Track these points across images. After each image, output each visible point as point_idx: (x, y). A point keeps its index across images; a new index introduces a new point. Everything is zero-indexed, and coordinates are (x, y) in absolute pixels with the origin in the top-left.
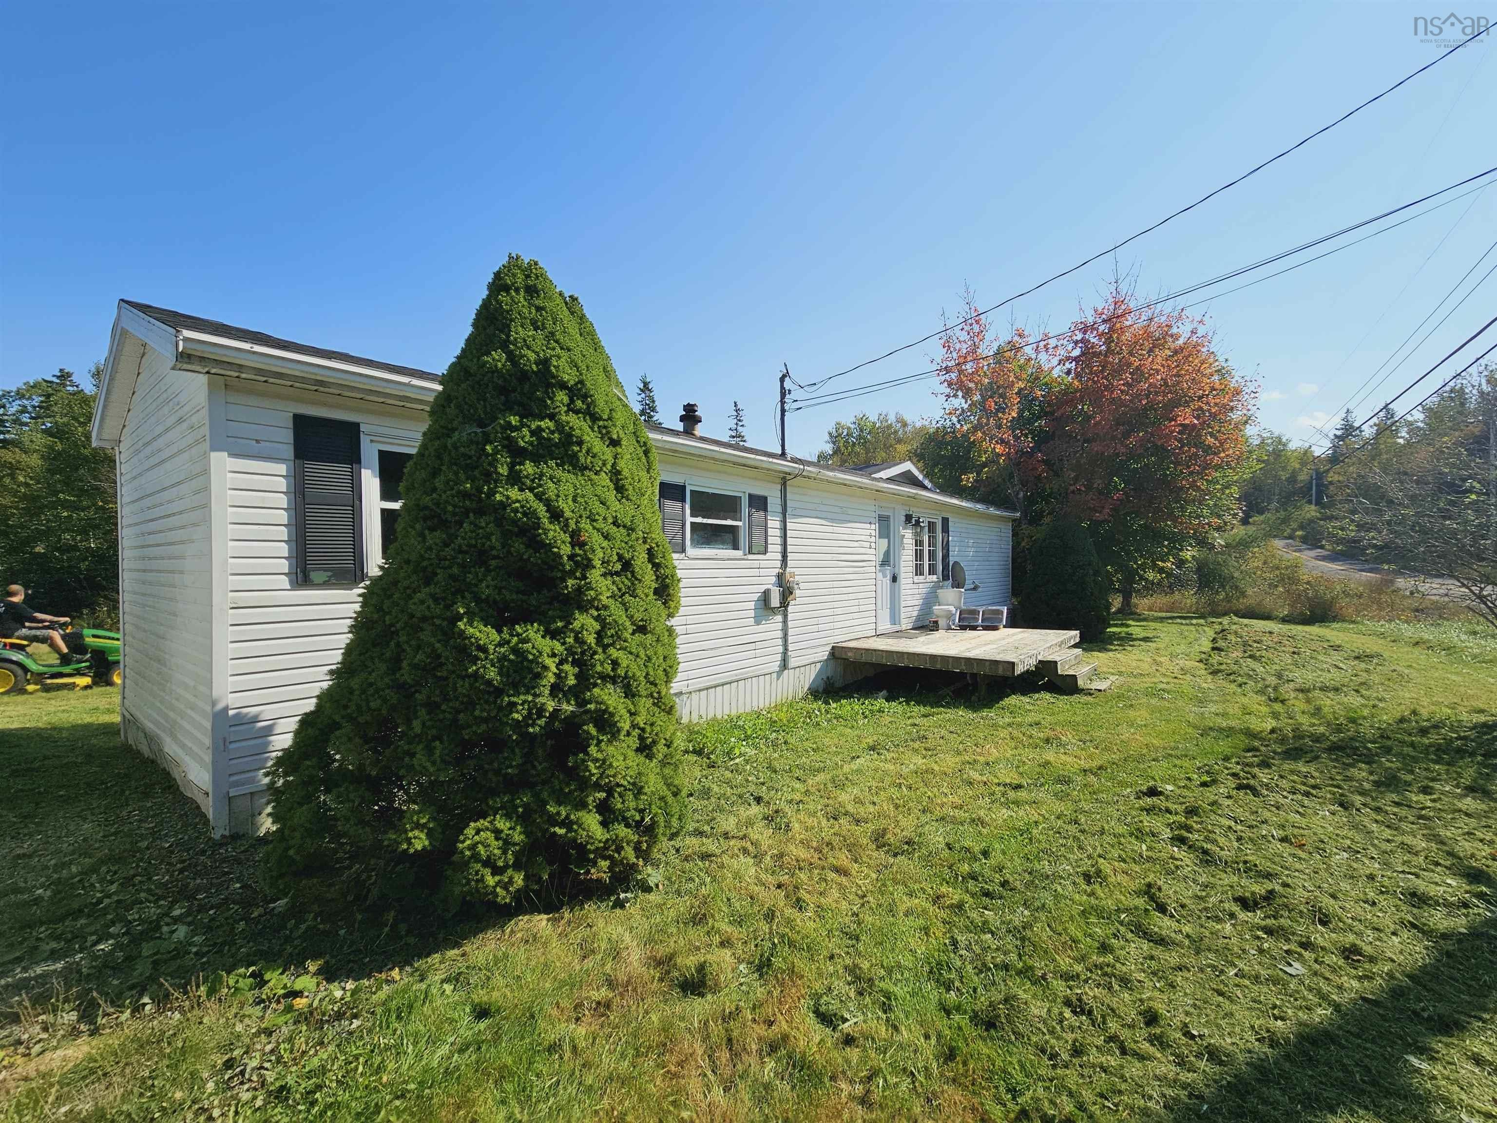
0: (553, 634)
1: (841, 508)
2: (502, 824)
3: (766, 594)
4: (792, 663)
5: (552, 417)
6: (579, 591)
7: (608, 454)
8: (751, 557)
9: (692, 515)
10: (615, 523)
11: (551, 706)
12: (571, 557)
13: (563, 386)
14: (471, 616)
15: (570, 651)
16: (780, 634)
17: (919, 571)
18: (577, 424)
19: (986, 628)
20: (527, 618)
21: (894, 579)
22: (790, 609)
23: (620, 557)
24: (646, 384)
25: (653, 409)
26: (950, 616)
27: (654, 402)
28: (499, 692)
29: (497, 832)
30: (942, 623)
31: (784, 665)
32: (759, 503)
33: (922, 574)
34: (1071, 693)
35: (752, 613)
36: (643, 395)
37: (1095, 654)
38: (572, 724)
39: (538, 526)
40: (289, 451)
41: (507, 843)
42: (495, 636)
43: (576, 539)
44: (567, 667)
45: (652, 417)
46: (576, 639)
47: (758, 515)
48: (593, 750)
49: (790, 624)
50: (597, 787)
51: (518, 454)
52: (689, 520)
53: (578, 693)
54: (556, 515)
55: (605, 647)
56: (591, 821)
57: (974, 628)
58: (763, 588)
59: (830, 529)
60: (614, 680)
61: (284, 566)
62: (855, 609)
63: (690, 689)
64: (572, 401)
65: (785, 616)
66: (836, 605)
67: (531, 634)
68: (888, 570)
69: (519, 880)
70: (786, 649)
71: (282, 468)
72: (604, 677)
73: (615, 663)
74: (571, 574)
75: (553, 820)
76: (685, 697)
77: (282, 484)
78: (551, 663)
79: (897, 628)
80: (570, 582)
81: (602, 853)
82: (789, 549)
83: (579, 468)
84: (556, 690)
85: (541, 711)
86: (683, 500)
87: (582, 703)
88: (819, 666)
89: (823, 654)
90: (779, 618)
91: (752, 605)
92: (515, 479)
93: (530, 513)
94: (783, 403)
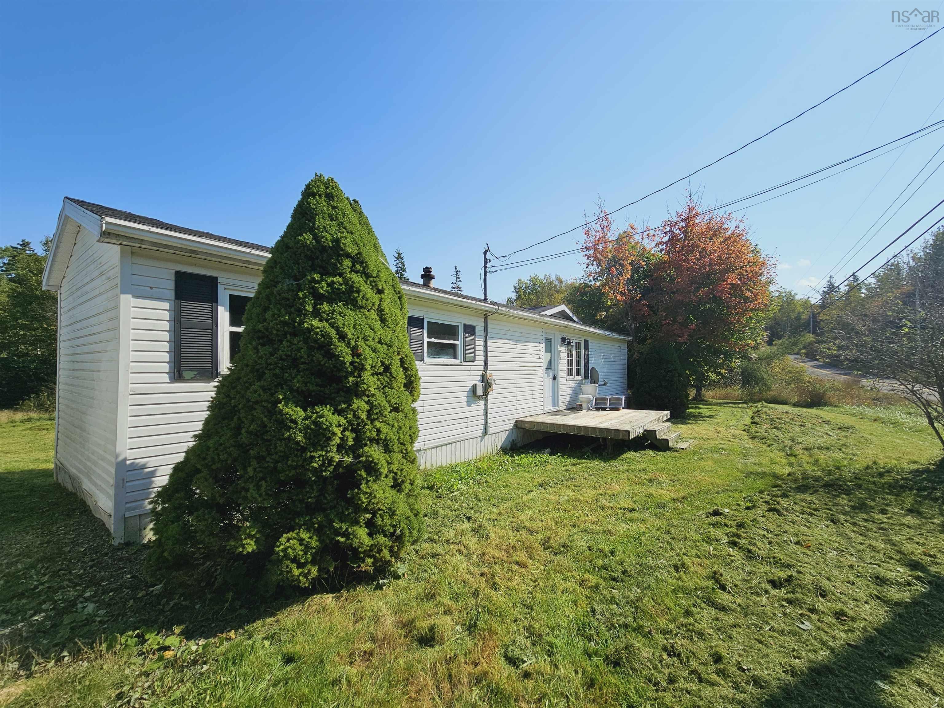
0: (339, 412)
1: (522, 333)
2: (304, 535)
3: (474, 387)
4: (491, 431)
5: (341, 275)
6: (356, 384)
7: (376, 299)
8: (465, 364)
9: (428, 337)
10: (380, 342)
11: (337, 458)
12: (352, 363)
13: (348, 256)
14: (287, 400)
15: (350, 423)
16: (483, 412)
17: (570, 373)
18: (357, 279)
19: (612, 409)
20: (323, 402)
21: (555, 378)
22: (489, 396)
23: (383, 364)
24: (399, 255)
25: (404, 270)
26: (589, 401)
27: (404, 265)
28: (304, 449)
29: (301, 540)
30: (584, 406)
31: (485, 432)
32: (470, 330)
33: (572, 375)
34: (665, 451)
35: (465, 399)
36: (398, 261)
37: (680, 426)
38: (351, 470)
39: (331, 343)
40: (171, 294)
41: (307, 547)
42: (302, 413)
43: (355, 352)
44: (348, 433)
45: (403, 275)
46: (354, 415)
47: (470, 338)
48: (364, 487)
49: (489, 406)
50: (366, 510)
51: (319, 298)
52: (426, 340)
53: (354, 450)
54: (342, 337)
55: (372, 421)
56: (362, 533)
57: (604, 409)
58: (472, 384)
59: (514, 346)
60: (377, 442)
61: (166, 367)
62: (531, 397)
63: (426, 447)
64: (354, 265)
65: (486, 401)
66: (518, 394)
67: (325, 412)
68: (551, 373)
69: (315, 571)
70: (486, 422)
71: (167, 305)
72: (371, 440)
73: (379, 431)
74: (352, 374)
75: (337, 532)
76: (422, 453)
77: (166, 315)
78: (338, 431)
79: (556, 409)
80: (351, 379)
81: (368, 553)
82: (489, 359)
83: (356, 307)
84: (340, 448)
85: (331, 461)
86: (423, 328)
87: (357, 456)
88: (507, 433)
89: (510, 425)
90: (482, 402)
91: (465, 394)
92: (317, 313)
93: (326, 336)
94: (485, 267)
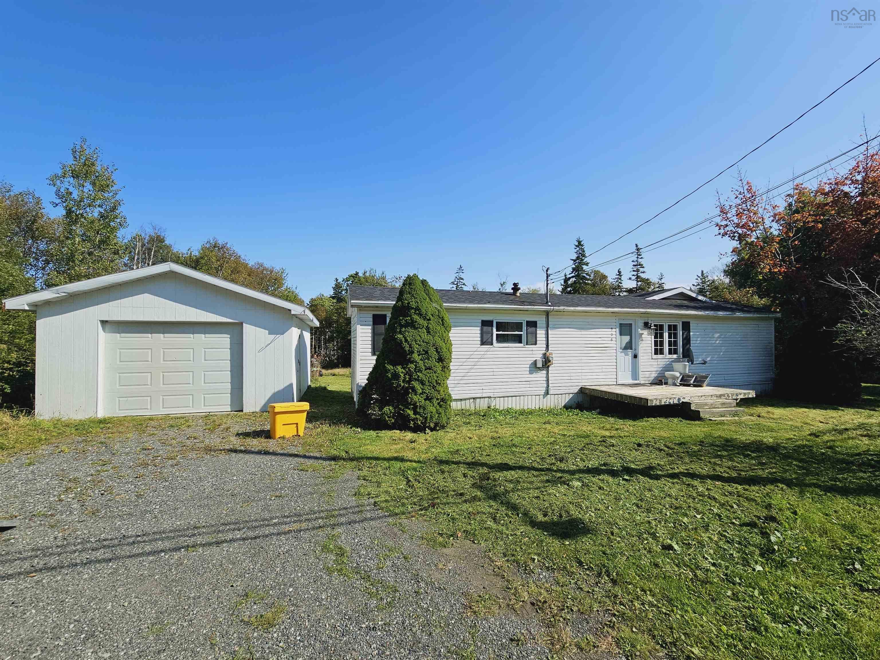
0: (404, 368)
1: (588, 322)
2: (391, 408)
3: (535, 362)
4: (551, 392)
5: (410, 316)
6: (410, 358)
7: (425, 323)
8: (527, 346)
9: (497, 330)
10: (423, 342)
11: (402, 384)
12: (409, 350)
13: (413, 308)
14: (388, 363)
15: (407, 372)
16: (545, 379)
17: (658, 351)
18: (416, 317)
19: (695, 386)
20: (398, 365)
21: (635, 356)
22: (550, 368)
23: (423, 350)
26: (675, 378)
28: (391, 380)
29: (389, 409)
30: (670, 381)
31: (547, 393)
32: (532, 324)
33: (662, 353)
34: (694, 420)
35: (528, 369)
38: (407, 388)
39: (402, 343)
40: (371, 323)
41: (391, 412)
42: (392, 368)
43: (410, 347)
44: (407, 376)
46: (409, 370)
47: (531, 330)
48: (410, 395)
49: (550, 375)
50: (411, 404)
51: (402, 326)
52: (495, 332)
53: (409, 382)
54: (406, 340)
55: (416, 372)
56: (410, 412)
57: (689, 385)
58: (535, 359)
59: (580, 333)
60: (418, 380)
61: (370, 350)
62: (601, 371)
63: (495, 396)
64: (415, 311)
65: (548, 372)
66: (583, 368)
67: (399, 368)
68: (630, 352)
69: (393, 421)
70: (548, 386)
71: (370, 327)
72: (416, 379)
73: (418, 376)
74: (409, 354)
75: (400, 409)
77: (370, 331)
78: (402, 375)
79: (636, 382)
80: (408, 356)
81: (413, 420)
82: (550, 342)
83: (415, 328)
84: (404, 381)
85: (400, 385)
86: (492, 326)
87: (409, 384)
88: (571, 396)
89: (576, 390)
90: (544, 372)
91: (528, 366)
92: (400, 332)
93: (401, 340)
94: (547, 281)
